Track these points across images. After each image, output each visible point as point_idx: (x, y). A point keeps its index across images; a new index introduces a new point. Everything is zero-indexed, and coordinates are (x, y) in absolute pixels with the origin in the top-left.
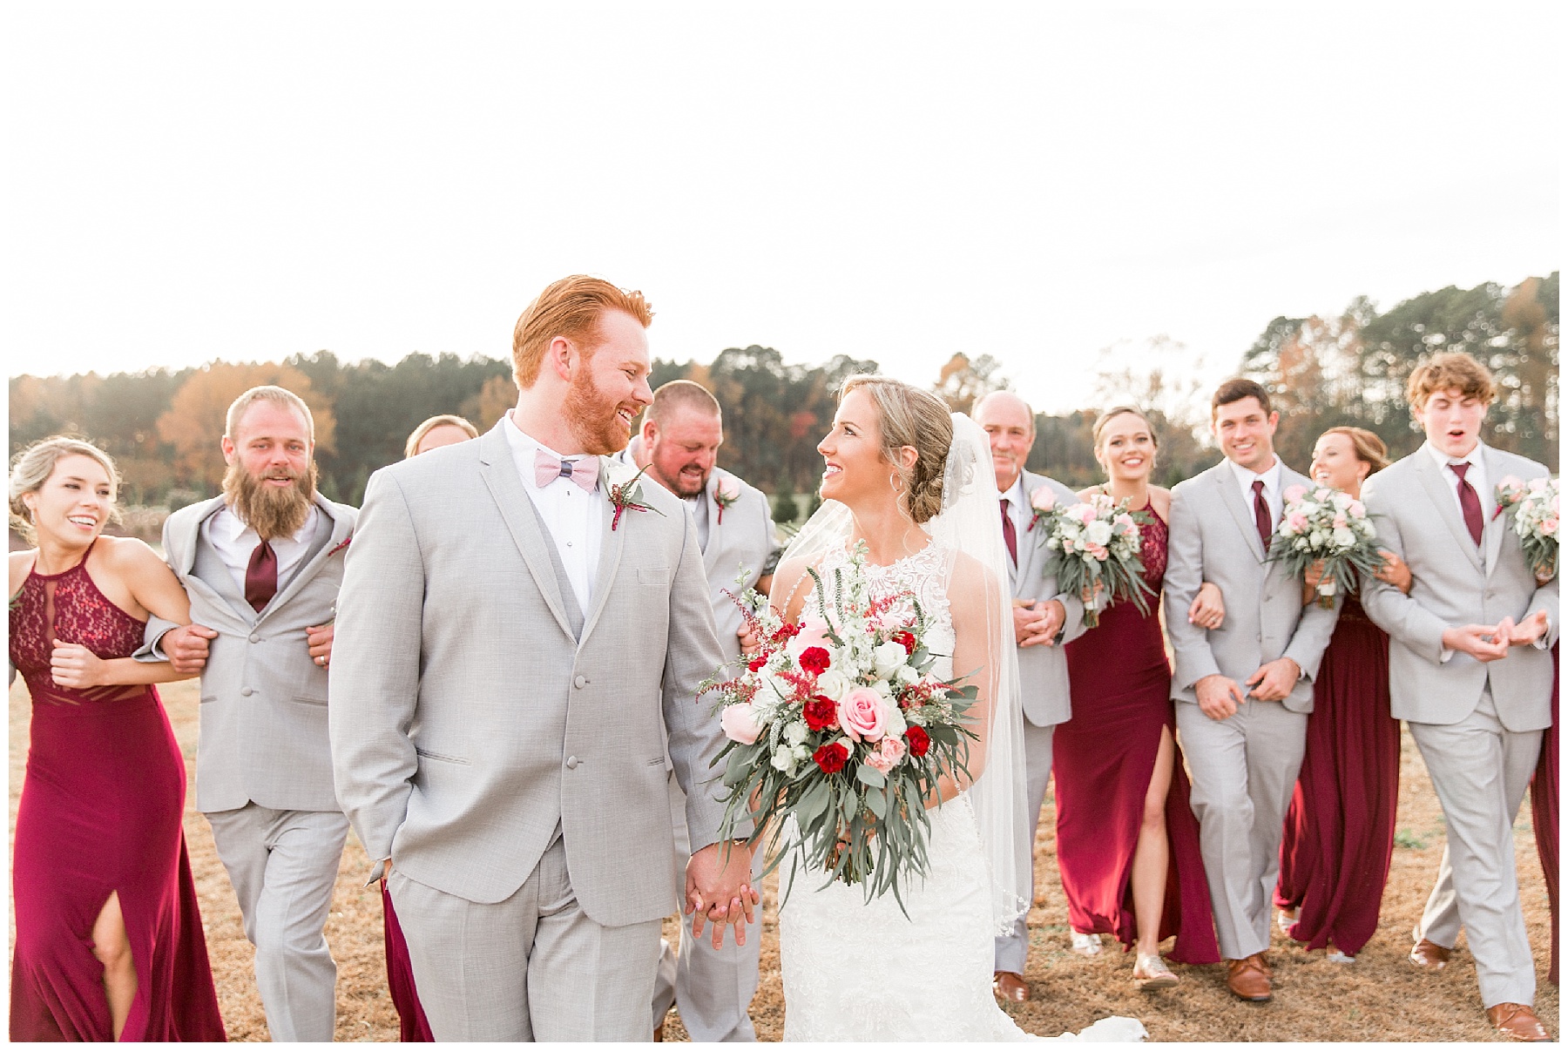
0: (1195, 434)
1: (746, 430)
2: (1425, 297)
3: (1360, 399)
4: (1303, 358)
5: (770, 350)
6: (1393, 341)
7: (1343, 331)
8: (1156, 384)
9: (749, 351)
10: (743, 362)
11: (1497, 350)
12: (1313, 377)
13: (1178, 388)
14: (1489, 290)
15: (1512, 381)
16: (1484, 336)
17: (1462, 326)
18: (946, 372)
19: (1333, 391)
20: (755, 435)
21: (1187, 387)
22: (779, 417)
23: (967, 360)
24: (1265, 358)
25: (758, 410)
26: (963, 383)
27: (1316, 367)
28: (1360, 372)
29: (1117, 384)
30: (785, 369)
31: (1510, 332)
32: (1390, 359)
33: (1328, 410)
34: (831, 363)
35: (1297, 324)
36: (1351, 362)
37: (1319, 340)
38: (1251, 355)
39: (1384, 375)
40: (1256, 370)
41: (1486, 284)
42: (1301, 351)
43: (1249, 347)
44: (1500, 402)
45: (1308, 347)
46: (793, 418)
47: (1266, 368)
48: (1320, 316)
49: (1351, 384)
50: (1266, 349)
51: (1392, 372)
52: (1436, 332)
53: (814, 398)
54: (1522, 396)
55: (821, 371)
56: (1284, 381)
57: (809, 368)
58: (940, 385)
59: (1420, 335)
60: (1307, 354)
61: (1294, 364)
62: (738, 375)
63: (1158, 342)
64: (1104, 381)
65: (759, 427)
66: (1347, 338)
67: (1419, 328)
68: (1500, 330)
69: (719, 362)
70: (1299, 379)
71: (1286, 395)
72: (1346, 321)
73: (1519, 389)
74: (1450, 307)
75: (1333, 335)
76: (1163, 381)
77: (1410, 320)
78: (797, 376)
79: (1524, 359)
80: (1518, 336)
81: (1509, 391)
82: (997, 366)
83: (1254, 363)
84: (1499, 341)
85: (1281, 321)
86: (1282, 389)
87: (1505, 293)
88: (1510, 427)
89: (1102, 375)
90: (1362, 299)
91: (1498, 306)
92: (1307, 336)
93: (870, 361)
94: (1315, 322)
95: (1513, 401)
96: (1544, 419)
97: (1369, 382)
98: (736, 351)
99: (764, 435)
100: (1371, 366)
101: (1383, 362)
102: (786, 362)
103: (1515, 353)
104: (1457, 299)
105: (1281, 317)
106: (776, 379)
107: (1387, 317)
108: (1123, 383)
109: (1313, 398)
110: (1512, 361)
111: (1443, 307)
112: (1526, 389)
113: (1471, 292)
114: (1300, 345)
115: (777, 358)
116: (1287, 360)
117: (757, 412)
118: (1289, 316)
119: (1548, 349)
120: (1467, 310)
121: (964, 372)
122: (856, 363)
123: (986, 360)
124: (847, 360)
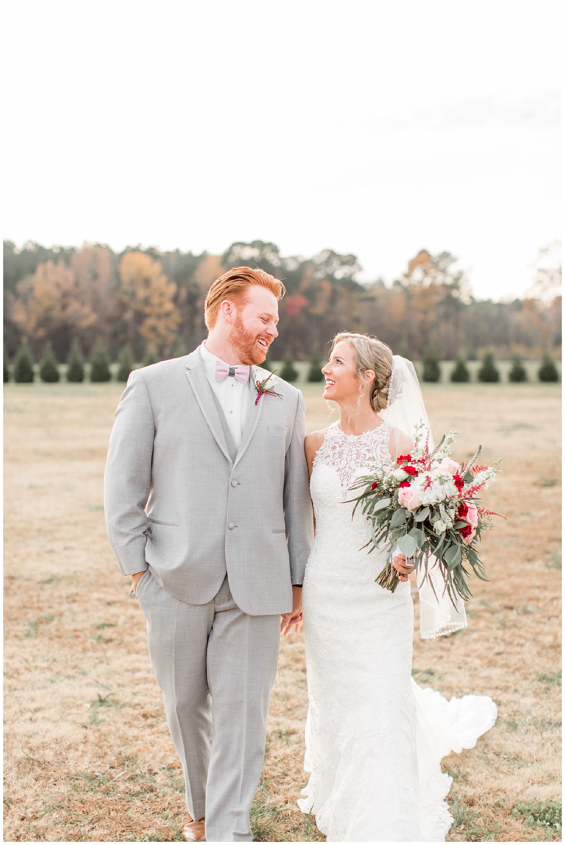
5: (270, 244)
9: (253, 245)
10: (247, 253)
18: (412, 265)
23: (430, 255)
26: (426, 274)
29: (551, 278)
30: (282, 259)
34: (319, 256)
46: (288, 300)
53: (305, 284)
55: (311, 262)
57: (301, 260)
58: (407, 276)
64: (541, 276)
69: (228, 253)
78: (292, 266)
82: (454, 260)
93: (351, 256)
98: (242, 245)
102: (282, 254)
115: (275, 250)
121: (427, 265)
122: (339, 256)
123: (445, 255)
124: (333, 254)
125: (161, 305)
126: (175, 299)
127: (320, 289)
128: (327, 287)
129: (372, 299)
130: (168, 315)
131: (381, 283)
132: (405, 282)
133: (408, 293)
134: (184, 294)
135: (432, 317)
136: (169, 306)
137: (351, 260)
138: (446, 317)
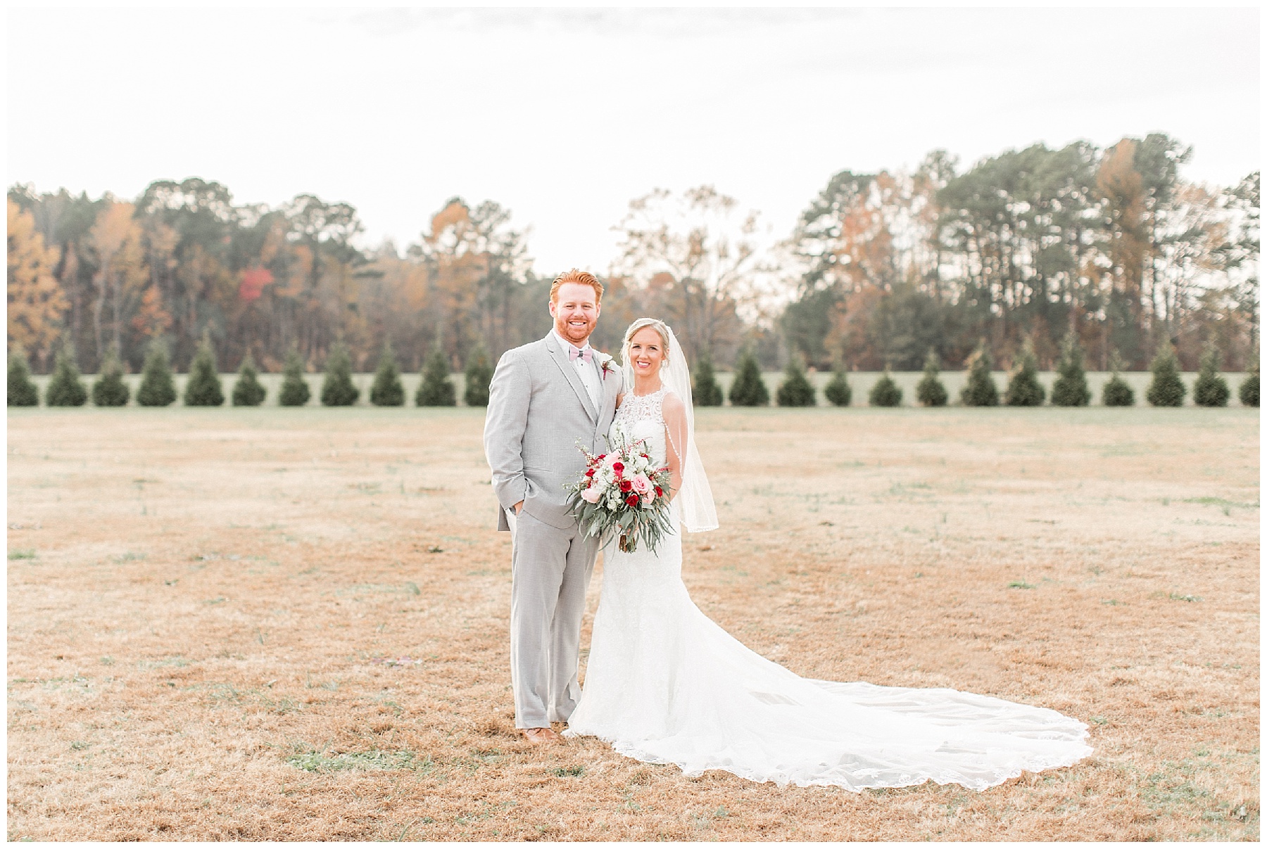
0: (741, 311)
1: (181, 289)
2: (1010, 156)
3: (934, 275)
4: (871, 222)
5: (214, 186)
6: (973, 209)
7: (916, 193)
8: (697, 247)
9: (186, 187)
10: (177, 200)
11: (1089, 224)
12: (881, 246)
13: (723, 254)
14: (1082, 150)
15: (1104, 261)
16: (1074, 205)
17: (1051, 193)
18: (439, 223)
19: (904, 263)
20: (193, 297)
21: (734, 253)
22: (225, 274)
23: (466, 208)
24: (826, 222)
25: (198, 265)
26: (460, 238)
27: (885, 234)
28: (935, 243)
29: (650, 246)
30: (234, 211)
31: (1106, 202)
32: (970, 229)
33: (899, 288)
34: (293, 206)
35: (863, 182)
36: (925, 231)
37: (890, 202)
38: (810, 217)
39: (964, 248)
40: (815, 236)
41: (1078, 145)
42: (868, 214)
43: (808, 207)
44: (1092, 284)
45: (877, 210)
46: (242, 275)
47: (828, 233)
48: (892, 172)
49: (924, 256)
50: (828, 211)
51: (972, 245)
52: (1020, 200)
53: (270, 251)
54: (1115, 279)
55: (279, 214)
56: (848, 251)
57: (264, 211)
58: (431, 239)
59: (1005, 201)
60: (876, 218)
61: (861, 230)
62: (170, 216)
63: (702, 196)
64: (635, 242)
65: (199, 285)
66: (921, 202)
67: (1003, 194)
68: (1092, 200)
69: (146, 200)
70: (865, 248)
71: (849, 268)
72: (920, 180)
73: (1112, 270)
74: (1038, 170)
75: (907, 194)
76: (707, 244)
77: (993, 184)
78: (249, 222)
79: (1119, 235)
80: (1111, 208)
81: (1101, 272)
82: (505, 217)
83: (813, 227)
84: (1091, 213)
85: (846, 178)
86: (846, 259)
87: (1099, 155)
88: (1101, 315)
89: (632, 234)
90: (938, 156)
91: (1092, 170)
92: (876, 198)
93: (345, 206)
94: (884, 179)
95: (1106, 284)
96: (1140, 307)
97: (945, 256)
98: (169, 186)
99: (203, 295)
100: (947, 237)
101: (961, 233)
102: (234, 203)
103: (1108, 227)
104: (1046, 162)
105: (845, 172)
106: (221, 224)
107: (967, 179)
108: (658, 244)
109: (881, 273)
110: (1105, 237)
111: (1030, 171)
112: (1120, 271)
113: (1060, 154)
114: (869, 206)
115: (223, 196)
116: (852, 224)
117: (196, 265)
118: (855, 172)
119: (1145, 224)
120: (1057, 174)
121: (461, 224)
122: (325, 208)
123: (490, 208)
124: (314, 204)
125: (35, 280)
126: (58, 273)
127: (294, 259)
128: (306, 254)
129: (377, 275)
130: (45, 297)
131: (390, 250)
132: (427, 249)
133: (432, 266)
134: (72, 262)
135: (469, 304)
136: (47, 283)
137: (344, 213)
138: (492, 303)
